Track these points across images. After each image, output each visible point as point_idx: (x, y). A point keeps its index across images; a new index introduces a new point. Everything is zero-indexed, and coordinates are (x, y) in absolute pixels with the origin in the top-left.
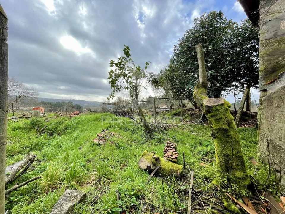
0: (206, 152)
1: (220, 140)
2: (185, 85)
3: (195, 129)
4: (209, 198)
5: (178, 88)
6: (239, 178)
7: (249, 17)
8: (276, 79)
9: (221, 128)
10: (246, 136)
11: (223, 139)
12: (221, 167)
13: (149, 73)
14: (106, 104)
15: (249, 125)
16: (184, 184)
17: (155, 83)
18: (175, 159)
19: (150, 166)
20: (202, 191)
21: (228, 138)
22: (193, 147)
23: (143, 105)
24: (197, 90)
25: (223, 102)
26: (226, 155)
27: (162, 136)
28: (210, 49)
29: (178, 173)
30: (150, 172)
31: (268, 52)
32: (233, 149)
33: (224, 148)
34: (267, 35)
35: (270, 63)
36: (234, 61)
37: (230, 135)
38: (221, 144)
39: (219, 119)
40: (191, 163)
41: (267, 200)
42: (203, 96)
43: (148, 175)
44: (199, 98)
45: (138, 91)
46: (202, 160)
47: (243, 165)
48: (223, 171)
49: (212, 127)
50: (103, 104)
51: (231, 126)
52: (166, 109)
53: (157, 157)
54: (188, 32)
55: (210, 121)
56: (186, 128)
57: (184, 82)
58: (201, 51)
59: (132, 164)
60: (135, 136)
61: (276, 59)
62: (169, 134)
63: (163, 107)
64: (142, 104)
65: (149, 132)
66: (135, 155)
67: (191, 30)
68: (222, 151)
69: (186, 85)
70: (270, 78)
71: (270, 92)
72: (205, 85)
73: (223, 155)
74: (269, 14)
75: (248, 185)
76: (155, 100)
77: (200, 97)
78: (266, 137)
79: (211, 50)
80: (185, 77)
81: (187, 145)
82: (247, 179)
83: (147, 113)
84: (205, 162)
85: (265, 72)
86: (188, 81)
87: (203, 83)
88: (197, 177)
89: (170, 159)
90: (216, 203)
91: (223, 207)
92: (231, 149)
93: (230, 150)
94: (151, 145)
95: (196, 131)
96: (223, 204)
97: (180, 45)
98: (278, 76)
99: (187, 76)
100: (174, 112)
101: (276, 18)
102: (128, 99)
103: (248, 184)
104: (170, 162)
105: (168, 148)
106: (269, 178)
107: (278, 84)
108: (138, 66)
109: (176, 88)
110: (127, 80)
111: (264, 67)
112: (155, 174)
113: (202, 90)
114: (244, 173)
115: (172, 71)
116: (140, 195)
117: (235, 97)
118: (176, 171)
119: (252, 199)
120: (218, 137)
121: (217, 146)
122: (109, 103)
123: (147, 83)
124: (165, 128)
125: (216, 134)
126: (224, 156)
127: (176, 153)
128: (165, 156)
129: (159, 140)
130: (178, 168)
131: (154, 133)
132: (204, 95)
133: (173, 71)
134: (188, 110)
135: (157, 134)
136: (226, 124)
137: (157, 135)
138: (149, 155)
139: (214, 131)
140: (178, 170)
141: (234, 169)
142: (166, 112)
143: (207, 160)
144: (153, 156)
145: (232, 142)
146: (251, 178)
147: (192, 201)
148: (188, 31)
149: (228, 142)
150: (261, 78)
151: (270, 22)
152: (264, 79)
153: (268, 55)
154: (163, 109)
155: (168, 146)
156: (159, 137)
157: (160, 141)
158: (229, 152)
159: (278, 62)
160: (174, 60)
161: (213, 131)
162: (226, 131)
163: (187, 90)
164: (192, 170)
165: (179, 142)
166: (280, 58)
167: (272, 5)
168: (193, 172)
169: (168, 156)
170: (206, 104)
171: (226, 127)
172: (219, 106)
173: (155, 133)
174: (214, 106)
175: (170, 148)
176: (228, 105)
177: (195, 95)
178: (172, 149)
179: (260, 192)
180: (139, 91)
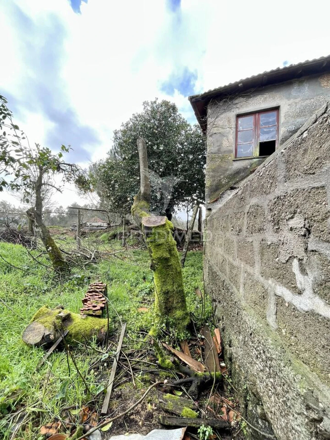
0: (149, 289)
1: (160, 273)
2: (128, 193)
3: (141, 257)
4: (142, 359)
5: (118, 196)
6: (178, 319)
7: (200, 123)
8: (219, 198)
9: (161, 257)
10: (195, 262)
11: (164, 270)
12: (161, 310)
13: (69, 165)
15: (200, 248)
16: (108, 348)
17: (79, 184)
18: (98, 311)
19: (49, 335)
20: (134, 351)
21: (168, 269)
22: (134, 284)
23: (60, 218)
24: (137, 203)
25: (164, 223)
26: (167, 291)
27: (88, 273)
28: (161, 148)
29: (101, 333)
30: (47, 348)
31: (213, 168)
32: (173, 283)
33: (164, 283)
34: (212, 148)
35: (214, 180)
36: (186, 171)
37: (171, 265)
38: (162, 278)
39: (159, 245)
40: (126, 310)
41: (203, 337)
42: (143, 212)
43: (41, 354)
44: (138, 215)
45: (41, 195)
46: (142, 303)
47: (184, 301)
48: (162, 315)
49: (151, 256)
51: (172, 253)
52: (101, 226)
53: (66, 314)
54: (136, 118)
55: (149, 248)
56: (129, 256)
57: (127, 188)
58: (143, 149)
59: (9, 340)
60: (27, 281)
61: (219, 176)
62: (100, 268)
63: (96, 224)
64: (58, 216)
65: (62, 270)
66: (22, 319)
67: (139, 116)
68: (162, 288)
69: (130, 192)
70: (214, 196)
71: (214, 211)
72: (147, 197)
73: (163, 292)
74: (214, 126)
75: (187, 326)
76: (79, 211)
77: (139, 213)
78: (208, 262)
79: (163, 150)
80: (128, 182)
81: (126, 283)
82: (186, 318)
83: (66, 233)
84: (146, 305)
85: (210, 189)
86: (133, 187)
87: (145, 193)
88: (129, 331)
89: (91, 313)
90: (149, 364)
91: (157, 366)
92: (172, 283)
93: (171, 285)
94: (62, 293)
95: (141, 260)
96: (157, 362)
97: (124, 132)
98: (220, 195)
99: (131, 180)
100: (113, 232)
101: (220, 133)
103: (187, 324)
104: (90, 318)
105: (90, 294)
106: (204, 310)
107: (220, 203)
108: (45, 148)
109: (115, 195)
110: (19, 171)
111: (210, 183)
112: (57, 348)
113: (143, 203)
114: (184, 310)
115: (110, 168)
116: (13, 404)
117: (188, 214)
118: (99, 331)
119: (191, 341)
120: (158, 269)
121: (157, 281)
123: (64, 181)
124: (94, 258)
125: (156, 265)
126: (165, 293)
127: (102, 301)
128: (82, 309)
129: (79, 282)
130: (101, 325)
131: (72, 270)
132: (145, 211)
133: (112, 168)
134: (134, 229)
135: (78, 270)
136: (167, 251)
137: (77, 273)
138: (49, 314)
139: (154, 261)
140: (102, 328)
141: (174, 308)
142: (100, 232)
143: (149, 301)
144: (57, 315)
145: (173, 274)
146: (191, 314)
147: (116, 373)
148: (136, 115)
149: (168, 275)
150: (207, 195)
151: (215, 135)
152: (210, 196)
153: (213, 171)
154: (95, 226)
155: (92, 290)
156: (80, 276)
157: (81, 283)
158: (169, 288)
159: (220, 180)
160: (116, 152)
161: (152, 262)
162: (167, 260)
163: (130, 200)
164: (124, 321)
165: (114, 281)
166: (222, 177)
167: (217, 118)
168: (126, 324)
169: (87, 309)
170: (145, 225)
171: (166, 255)
172: (160, 228)
173: (74, 270)
174: (154, 227)
175: (94, 293)
176: (170, 226)
177: (134, 210)
178: (97, 294)
179: (198, 330)
180: (43, 194)
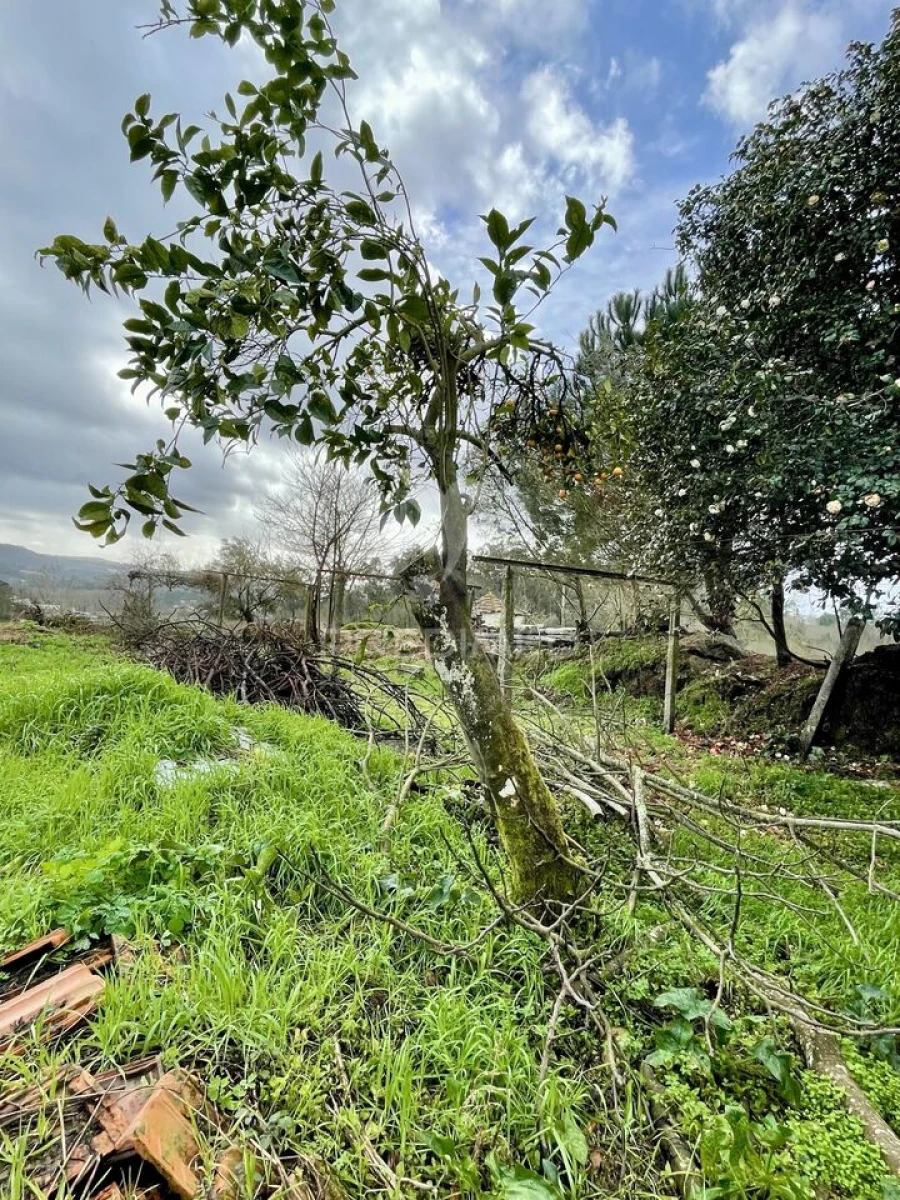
14: (149, 577)
50: (133, 576)
64: (367, 589)
76: (510, 574)
102: (297, 556)
122: (169, 575)
134: (700, 654)
